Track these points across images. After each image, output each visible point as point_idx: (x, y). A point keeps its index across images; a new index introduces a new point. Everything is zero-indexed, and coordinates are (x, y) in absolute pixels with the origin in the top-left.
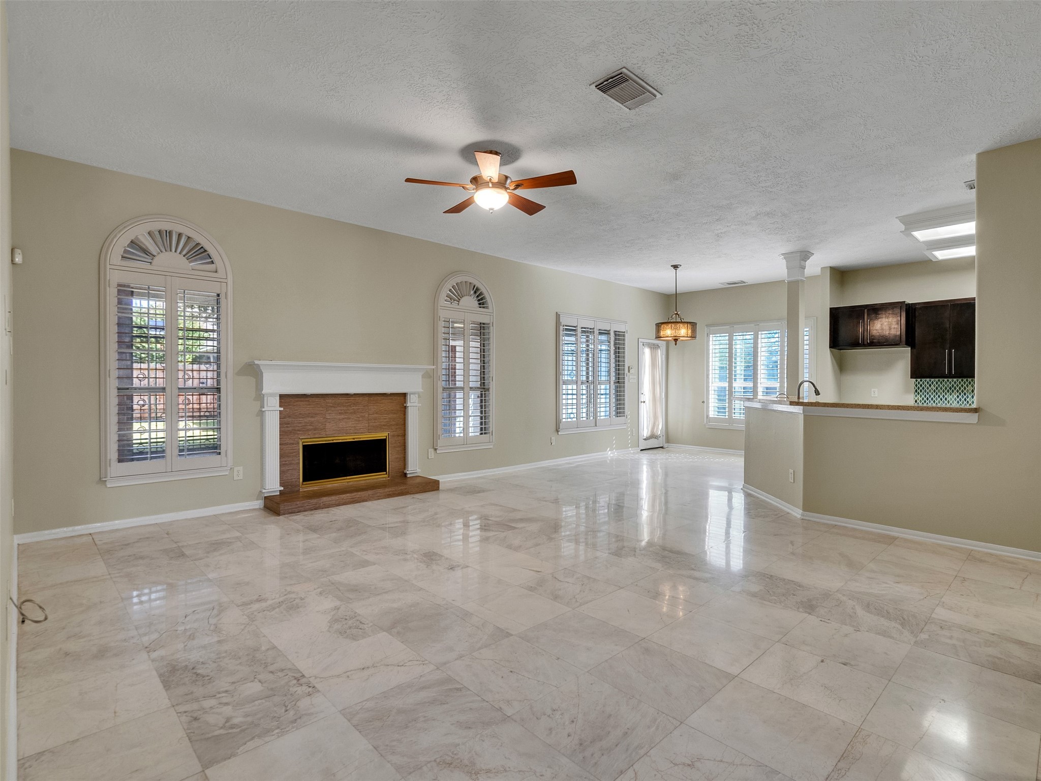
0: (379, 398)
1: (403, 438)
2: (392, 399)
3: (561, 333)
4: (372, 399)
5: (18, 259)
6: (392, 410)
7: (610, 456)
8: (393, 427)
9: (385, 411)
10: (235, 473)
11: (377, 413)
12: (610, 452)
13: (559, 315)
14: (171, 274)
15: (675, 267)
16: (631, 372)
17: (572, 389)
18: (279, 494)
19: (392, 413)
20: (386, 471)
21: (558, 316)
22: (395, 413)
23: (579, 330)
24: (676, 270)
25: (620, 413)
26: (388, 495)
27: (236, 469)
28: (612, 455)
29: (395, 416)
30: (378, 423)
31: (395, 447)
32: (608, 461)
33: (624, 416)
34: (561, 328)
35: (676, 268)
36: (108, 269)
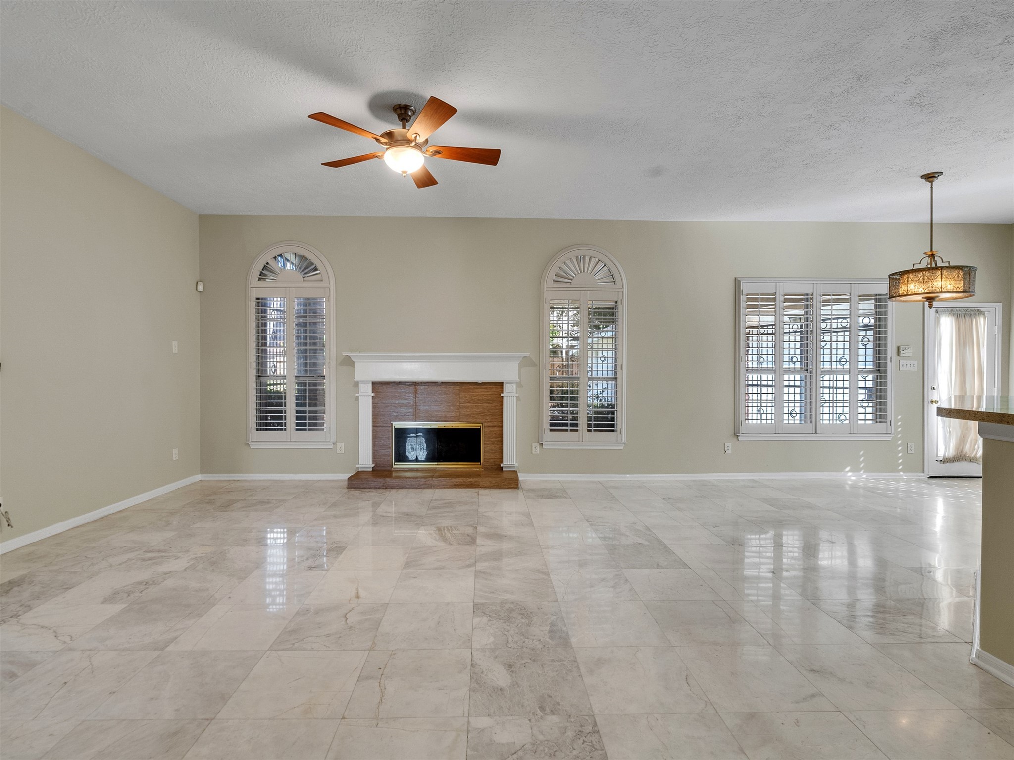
0: (472, 387)
1: (500, 429)
2: (486, 388)
3: (743, 304)
4: (463, 387)
5: (200, 288)
6: (487, 400)
7: (851, 480)
8: (488, 417)
9: (478, 400)
10: (338, 447)
11: (469, 402)
12: (850, 474)
13: (740, 281)
14: (290, 287)
15: (930, 177)
16: (901, 355)
17: (767, 381)
18: (371, 470)
19: (486, 403)
20: (480, 462)
21: (737, 283)
22: (489, 403)
23: (780, 298)
24: (932, 182)
25: (881, 417)
26: (455, 485)
27: (339, 444)
28: (853, 478)
29: (490, 405)
30: (470, 413)
31: (489, 438)
32: (848, 488)
33: (886, 422)
34: (743, 298)
35: (931, 179)
36: (249, 288)
